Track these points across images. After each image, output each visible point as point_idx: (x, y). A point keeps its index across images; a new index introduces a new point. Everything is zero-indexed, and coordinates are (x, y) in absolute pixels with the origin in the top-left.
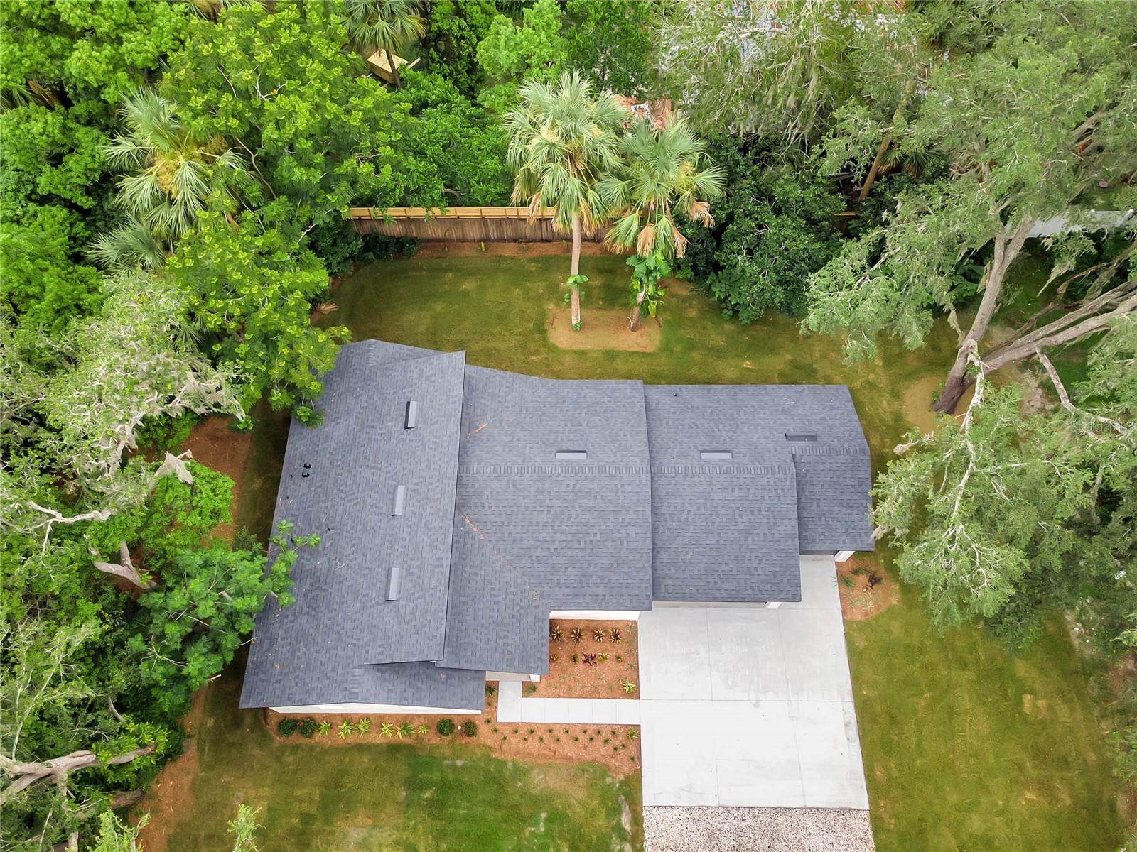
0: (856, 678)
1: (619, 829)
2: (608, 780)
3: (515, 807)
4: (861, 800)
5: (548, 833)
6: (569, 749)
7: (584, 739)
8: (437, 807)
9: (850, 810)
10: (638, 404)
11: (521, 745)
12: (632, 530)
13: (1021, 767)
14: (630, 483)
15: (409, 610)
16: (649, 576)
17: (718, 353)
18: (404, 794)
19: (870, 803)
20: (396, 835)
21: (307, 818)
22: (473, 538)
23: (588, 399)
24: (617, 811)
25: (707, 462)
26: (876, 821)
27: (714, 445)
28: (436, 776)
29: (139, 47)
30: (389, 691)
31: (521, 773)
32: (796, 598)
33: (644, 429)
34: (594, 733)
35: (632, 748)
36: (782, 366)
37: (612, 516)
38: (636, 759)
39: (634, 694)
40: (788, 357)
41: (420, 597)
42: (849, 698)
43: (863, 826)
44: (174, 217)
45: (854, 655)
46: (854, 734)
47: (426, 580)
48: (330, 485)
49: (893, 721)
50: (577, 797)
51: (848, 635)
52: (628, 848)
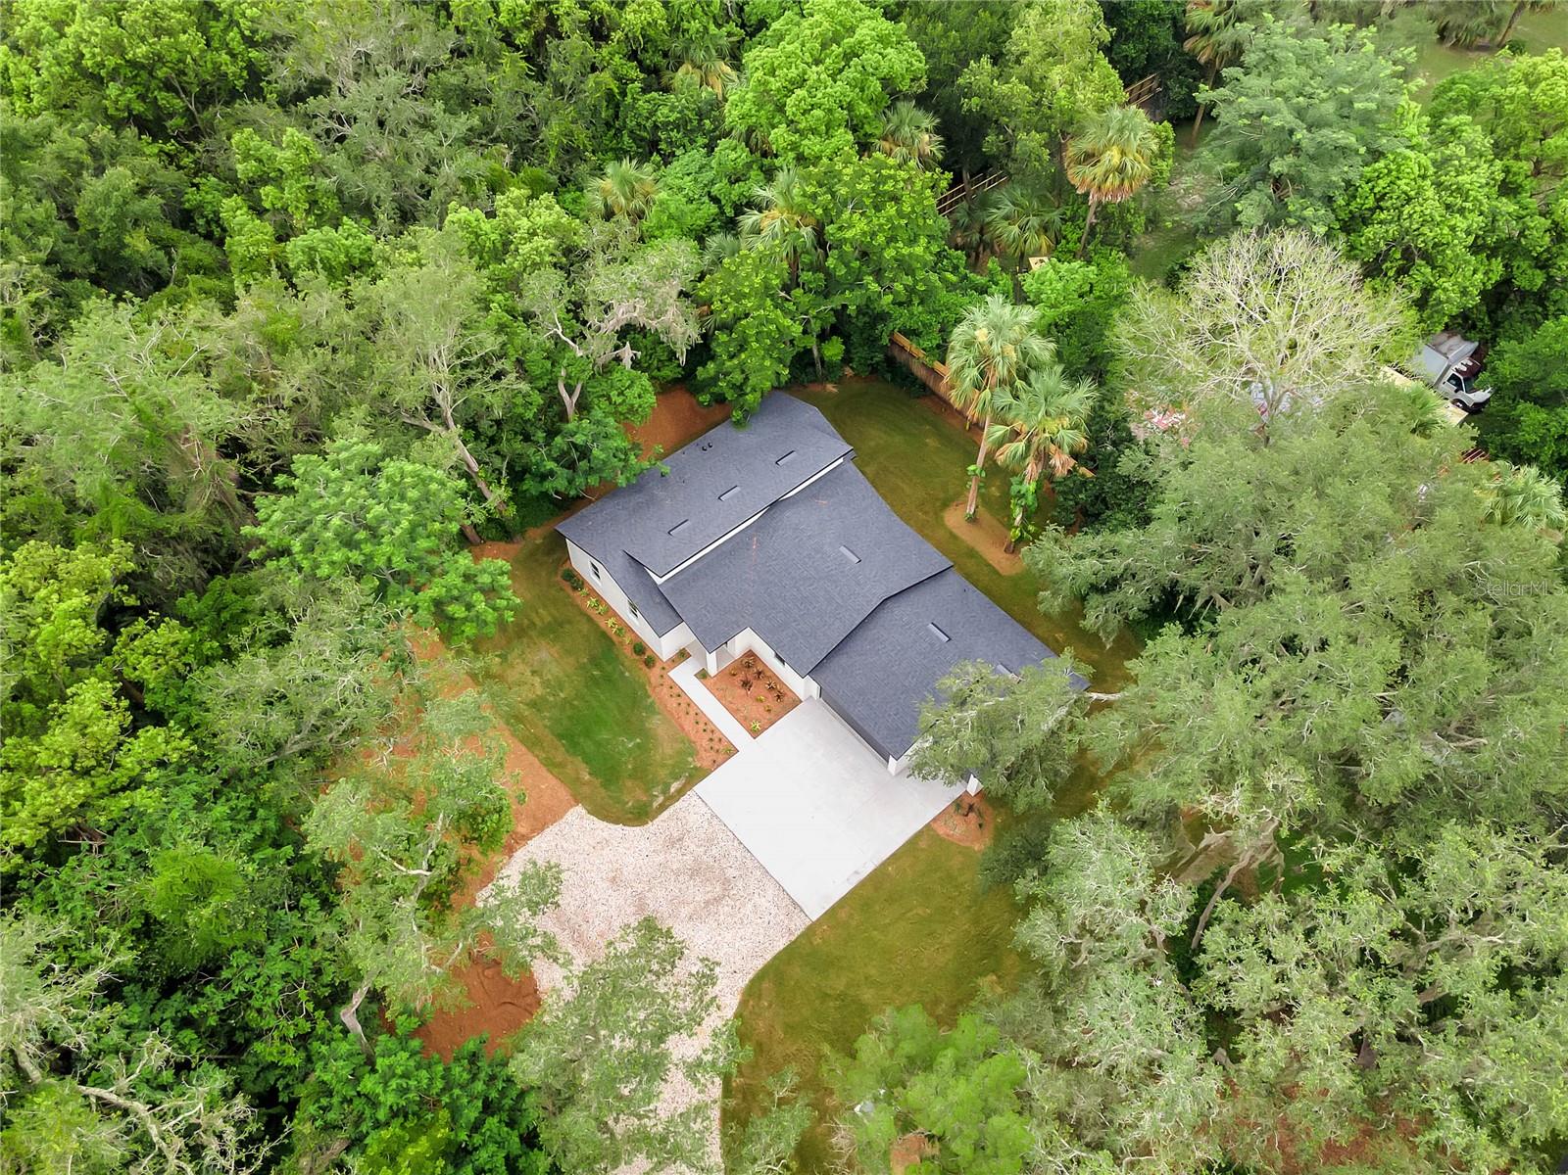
0: (895, 857)
1: (667, 786)
2: (690, 759)
3: (629, 722)
4: (815, 913)
5: (631, 750)
6: (688, 723)
7: (702, 726)
8: (593, 683)
9: (802, 910)
10: (930, 570)
11: (666, 697)
12: (837, 624)
14: (864, 596)
18: (586, 660)
19: (819, 920)
20: (561, 675)
21: (532, 626)
22: (748, 550)
23: (904, 543)
24: (676, 777)
25: (928, 630)
26: (811, 930)
27: (946, 628)
28: (609, 669)
31: (651, 709)
33: (914, 582)
34: (709, 728)
35: (721, 757)
37: (834, 606)
38: (716, 764)
39: (755, 734)
42: (877, 862)
43: (799, 926)
45: (912, 844)
46: (855, 881)
48: (709, 463)
50: (665, 750)
51: (921, 832)
52: (661, 799)
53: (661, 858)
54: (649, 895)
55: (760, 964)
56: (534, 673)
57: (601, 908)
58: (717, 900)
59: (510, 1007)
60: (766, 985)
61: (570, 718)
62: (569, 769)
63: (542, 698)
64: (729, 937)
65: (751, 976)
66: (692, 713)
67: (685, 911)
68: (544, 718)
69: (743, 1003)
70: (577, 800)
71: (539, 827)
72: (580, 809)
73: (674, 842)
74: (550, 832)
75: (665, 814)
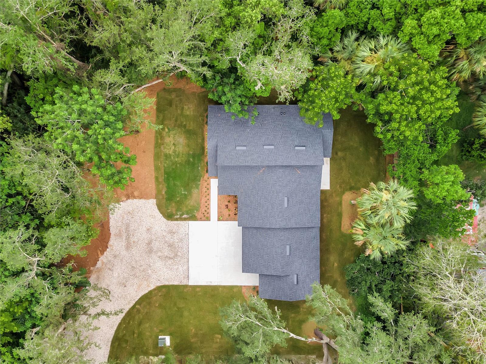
0: (224, 287)
1: (183, 214)
2: (195, 211)
3: (188, 185)
4: (191, 283)
5: (182, 194)
6: (203, 201)
7: (206, 204)
8: (188, 162)
9: (188, 279)
10: (309, 225)
11: (204, 186)
12: (261, 221)
13: (201, 330)
14: (276, 221)
15: (232, 154)
16: (248, 226)
17: (341, 254)
18: (191, 153)
19: (190, 286)
20: (181, 152)
21: (185, 126)
22: (258, 171)
23: (311, 207)
24: (187, 214)
25: (285, 247)
26: (186, 286)
27: (293, 250)
28: (196, 162)
30: (211, 150)
31: (197, 186)
32: (243, 271)
33: (298, 227)
34: (208, 207)
35: (204, 218)
36: (335, 277)
37: (266, 215)
38: (201, 220)
39: (219, 220)
40: (339, 280)
41: (236, 157)
42: (219, 284)
43: (184, 283)
44: (358, 63)
45: (232, 287)
46: (209, 284)
47: (242, 158)
48: (277, 123)
49: (213, 296)
50: (191, 202)
51: (237, 286)
52: (178, 216)
53: (165, 234)
54: (154, 242)
55: (167, 283)
56: (174, 144)
57: (139, 235)
58: (170, 258)
59: (99, 242)
60: (164, 290)
61: (173, 169)
62: (161, 186)
63: (170, 155)
64: (165, 270)
65: (162, 284)
66: (207, 198)
67: (159, 254)
68: (166, 163)
69: (154, 290)
70: (156, 197)
71: (140, 197)
72: (154, 201)
73: (172, 232)
74: (143, 201)
75: (176, 222)
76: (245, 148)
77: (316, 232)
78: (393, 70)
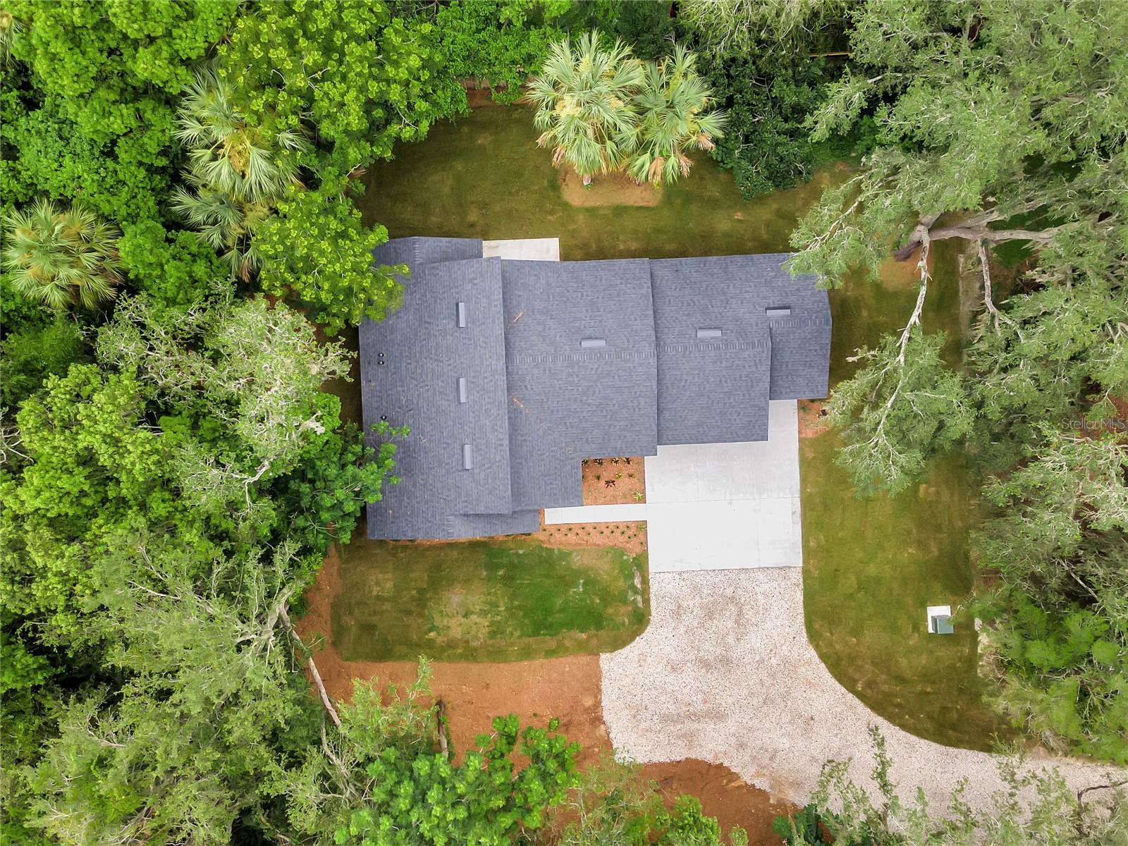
0: (804, 480)
1: (633, 587)
2: (625, 557)
3: (562, 578)
4: (798, 561)
5: (585, 592)
6: (596, 539)
7: (607, 532)
8: (508, 580)
9: (790, 567)
10: (645, 286)
11: (564, 539)
12: (642, 400)
13: (909, 533)
14: (640, 365)
15: (482, 477)
16: (655, 432)
17: (713, 204)
18: (485, 573)
19: (804, 562)
20: (483, 598)
21: (421, 591)
22: (521, 412)
23: (604, 282)
24: (632, 576)
25: (702, 340)
26: (806, 572)
27: (708, 322)
28: (505, 560)
29: (190, 43)
30: (474, 528)
31: (564, 555)
32: (764, 438)
33: (651, 312)
34: (614, 528)
35: (641, 535)
36: (769, 216)
37: (626, 390)
38: (644, 543)
39: (643, 500)
40: (775, 206)
41: (489, 468)
42: (797, 495)
43: (797, 577)
44: (247, 186)
45: (804, 463)
46: (798, 517)
47: (492, 455)
48: (404, 373)
49: (826, 508)
50: (604, 569)
51: (801, 449)
52: (639, 598)
53: (682, 630)
54: (702, 654)
55: (801, 619)
56: (466, 616)
57: (686, 690)
58: (740, 614)
59: (708, 786)
60: (817, 626)
61: (525, 616)
62: (567, 643)
63: (492, 624)
64: (768, 625)
65: (804, 630)
66: (591, 530)
67: (731, 640)
68: (512, 634)
69: (817, 648)
70: (596, 653)
71: (596, 691)
72: (604, 657)
73: (678, 612)
74: (605, 684)
75: (653, 604)
76: (467, 448)
77: (663, 268)
78: (260, 102)
